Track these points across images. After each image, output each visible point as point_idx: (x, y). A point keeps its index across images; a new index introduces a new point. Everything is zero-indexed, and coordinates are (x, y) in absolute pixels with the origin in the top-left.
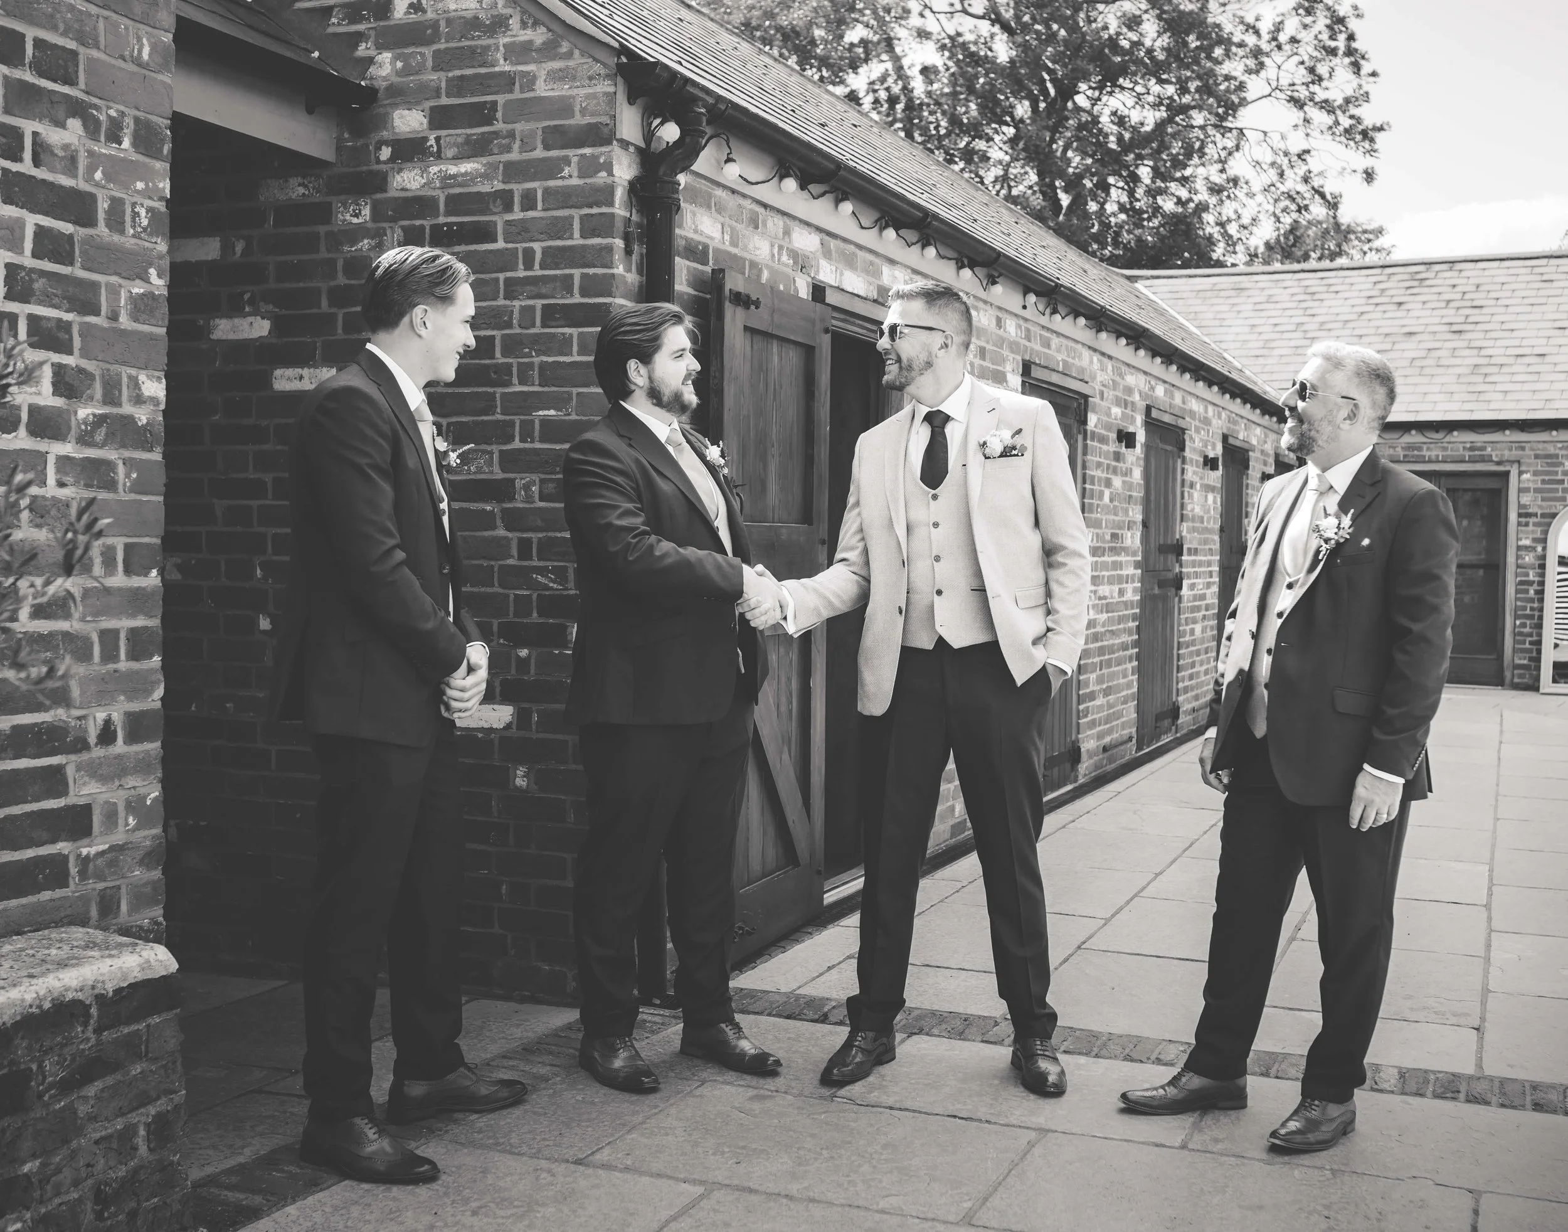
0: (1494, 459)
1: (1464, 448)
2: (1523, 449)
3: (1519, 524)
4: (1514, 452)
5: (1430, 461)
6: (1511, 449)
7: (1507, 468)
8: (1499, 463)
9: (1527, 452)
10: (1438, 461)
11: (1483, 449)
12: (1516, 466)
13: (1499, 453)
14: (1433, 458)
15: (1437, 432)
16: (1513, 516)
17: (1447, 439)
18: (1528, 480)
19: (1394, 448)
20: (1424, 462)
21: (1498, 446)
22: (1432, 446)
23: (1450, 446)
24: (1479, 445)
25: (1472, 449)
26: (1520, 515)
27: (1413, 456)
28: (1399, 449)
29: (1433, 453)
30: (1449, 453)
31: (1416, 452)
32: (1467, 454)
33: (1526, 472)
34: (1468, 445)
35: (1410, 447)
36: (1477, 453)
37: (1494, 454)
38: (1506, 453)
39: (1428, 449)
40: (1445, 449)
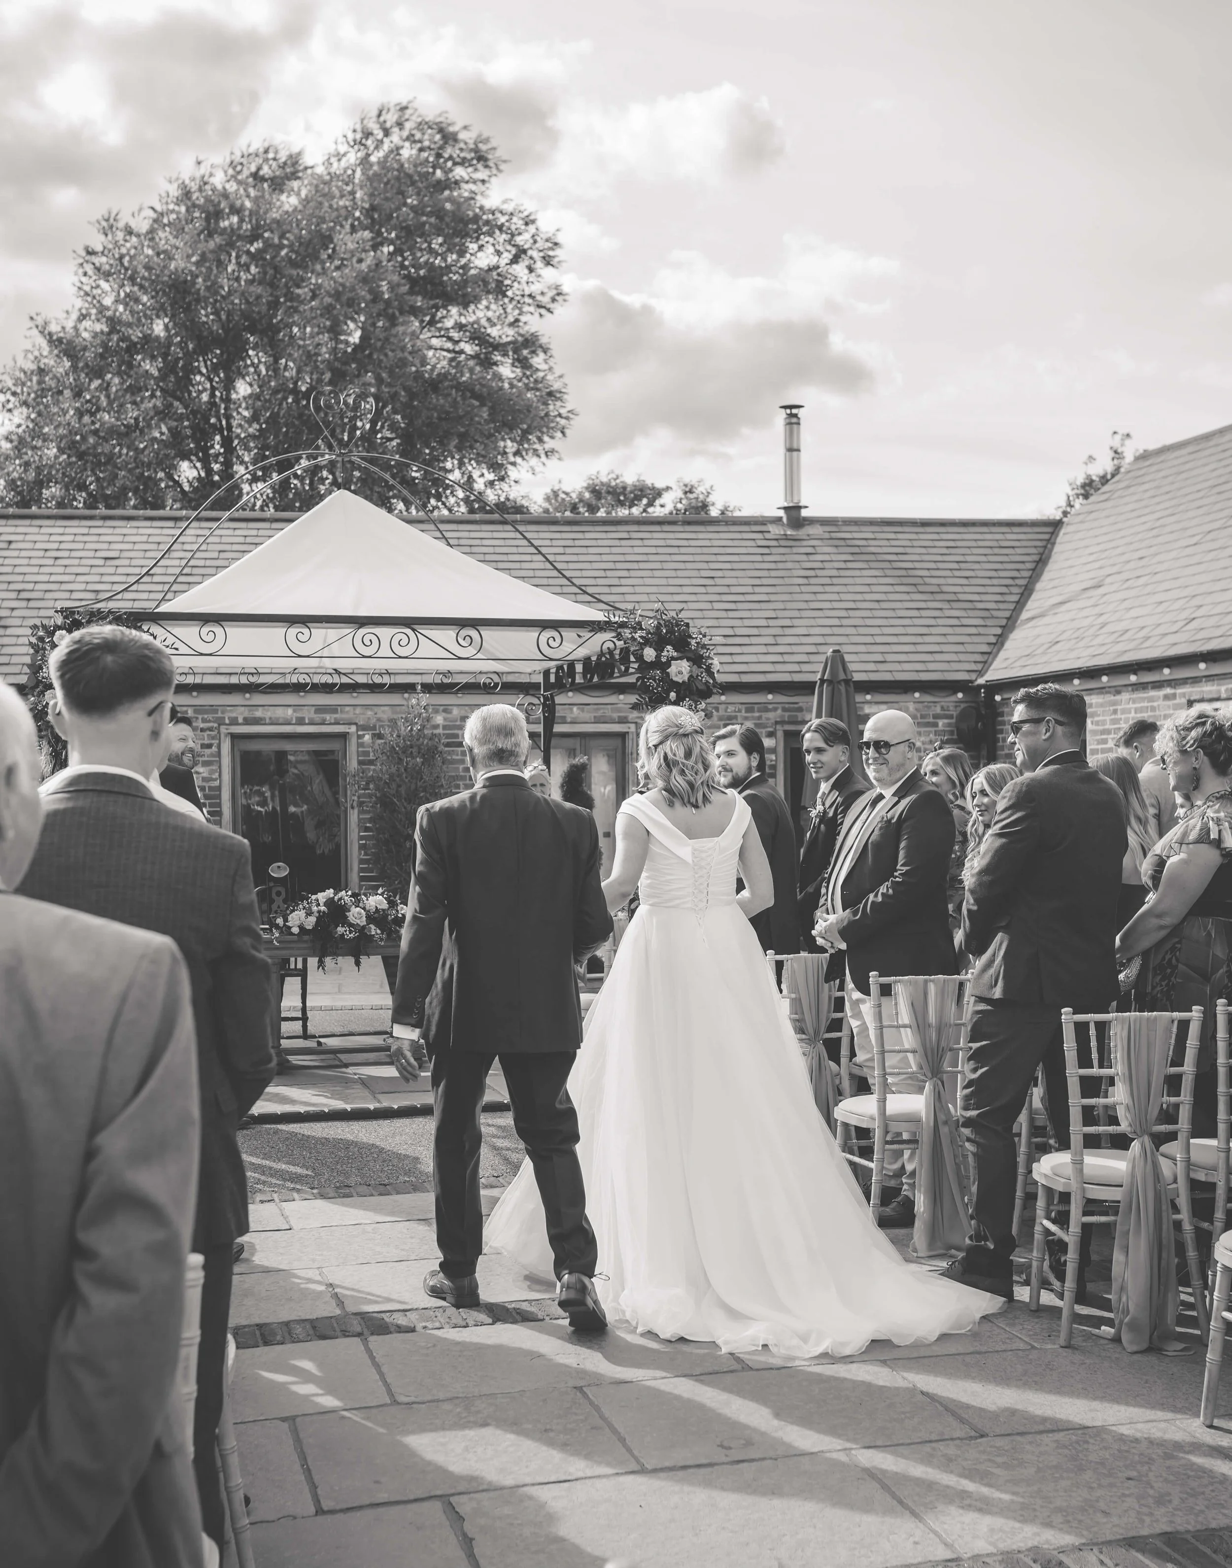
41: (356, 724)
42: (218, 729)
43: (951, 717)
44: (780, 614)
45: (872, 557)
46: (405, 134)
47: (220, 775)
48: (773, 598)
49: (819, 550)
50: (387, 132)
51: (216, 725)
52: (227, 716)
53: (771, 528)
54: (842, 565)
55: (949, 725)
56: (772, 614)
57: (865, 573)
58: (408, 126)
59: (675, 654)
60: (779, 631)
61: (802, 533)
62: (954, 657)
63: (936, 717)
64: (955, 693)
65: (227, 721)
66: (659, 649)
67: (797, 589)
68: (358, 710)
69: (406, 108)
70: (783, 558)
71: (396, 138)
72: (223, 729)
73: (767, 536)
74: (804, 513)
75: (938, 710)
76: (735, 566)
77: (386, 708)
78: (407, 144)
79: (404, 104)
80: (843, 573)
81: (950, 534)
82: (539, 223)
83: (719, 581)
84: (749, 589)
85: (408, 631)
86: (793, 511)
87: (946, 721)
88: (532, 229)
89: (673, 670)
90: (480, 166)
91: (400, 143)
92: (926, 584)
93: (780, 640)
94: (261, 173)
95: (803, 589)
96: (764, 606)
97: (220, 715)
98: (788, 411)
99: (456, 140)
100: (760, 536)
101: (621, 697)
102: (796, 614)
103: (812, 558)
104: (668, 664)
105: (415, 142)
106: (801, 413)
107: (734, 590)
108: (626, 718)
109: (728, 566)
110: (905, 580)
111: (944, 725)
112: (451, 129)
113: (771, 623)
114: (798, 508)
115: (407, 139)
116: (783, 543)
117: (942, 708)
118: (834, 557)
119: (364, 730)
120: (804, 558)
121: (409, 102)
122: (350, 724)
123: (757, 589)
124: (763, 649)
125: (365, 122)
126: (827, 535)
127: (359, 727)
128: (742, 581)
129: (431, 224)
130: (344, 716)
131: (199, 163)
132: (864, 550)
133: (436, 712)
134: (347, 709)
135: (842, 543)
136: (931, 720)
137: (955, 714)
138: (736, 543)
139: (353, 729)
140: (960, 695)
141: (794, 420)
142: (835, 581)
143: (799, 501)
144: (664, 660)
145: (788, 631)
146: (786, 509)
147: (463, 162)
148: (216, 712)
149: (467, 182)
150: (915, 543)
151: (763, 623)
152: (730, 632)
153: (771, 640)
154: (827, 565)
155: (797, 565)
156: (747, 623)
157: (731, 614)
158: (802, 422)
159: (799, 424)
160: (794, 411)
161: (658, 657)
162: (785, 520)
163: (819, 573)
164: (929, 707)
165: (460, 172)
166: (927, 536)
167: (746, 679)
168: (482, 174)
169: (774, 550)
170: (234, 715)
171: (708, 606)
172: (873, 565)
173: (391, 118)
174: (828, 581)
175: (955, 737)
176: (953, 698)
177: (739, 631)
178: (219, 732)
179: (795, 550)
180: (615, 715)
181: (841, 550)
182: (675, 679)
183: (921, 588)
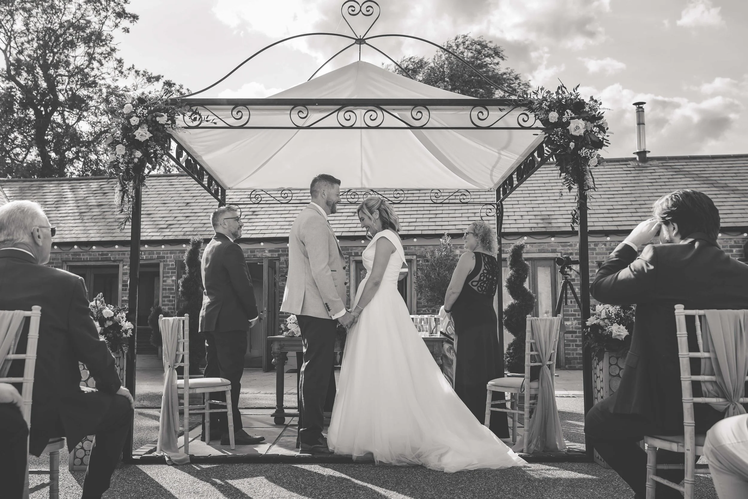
0: (112, 259)
1: (99, 254)
2: (124, 254)
3: (123, 290)
4: (121, 256)
5: (84, 261)
6: (119, 255)
7: (118, 264)
8: (114, 261)
9: (126, 256)
10: (87, 261)
11: (107, 255)
12: (121, 263)
13: (114, 256)
14: (85, 259)
15: (87, 247)
16: (120, 287)
17: (91, 250)
18: (126, 269)
19: (68, 255)
20: (82, 261)
21: (114, 253)
22: (85, 253)
23: (93, 253)
24: (105, 253)
25: (102, 255)
26: (123, 286)
27: (76, 258)
28: (70, 255)
29: (85, 257)
30: (92, 257)
31: (77, 257)
32: (100, 257)
33: (125, 265)
34: (100, 253)
35: (75, 254)
36: (104, 256)
37: (112, 257)
38: (117, 256)
39: (83, 255)
40: (90, 255)
41: (416, 255)
42: (349, 258)
43: (740, 247)
44: (638, 199)
45: (687, 173)
46: (465, 46)
47: (350, 281)
48: (633, 192)
49: (657, 171)
50: (458, 46)
51: (348, 256)
52: (353, 252)
53: (630, 162)
54: (671, 177)
55: (739, 251)
56: (634, 199)
57: (683, 179)
58: (467, 43)
59: (573, 115)
60: (638, 206)
61: (646, 165)
62: (740, 216)
63: (732, 247)
64: (743, 233)
65: (353, 254)
66: (561, 114)
67: (647, 188)
68: (417, 248)
69: (466, 36)
70: (638, 175)
71: (461, 48)
72: (351, 258)
73: (629, 166)
74: (648, 155)
75: (732, 243)
76: (612, 179)
77: (431, 247)
78: (466, 50)
79: (466, 35)
80: (671, 180)
81: (729, 162)
82: (521, 78)
83: (604, 186)
84: (621, 189)
85: (379, 113)
86: (642, 154)
87: (738, 249)
88: (518, 81)
89: (572, 127)
90: (496, 57)
91: (463, 50)
92: (718, 183)
93: (638, 210)
94: (409, 67)
95: (650, 188)
96: (628, 196)
97: (350, 251)
98: (638, 106)
99: (487, 47)
100: (625, 166)
101: (553, 239)
102: (647, 198)
103: (653, 174)
104: (568, 123)
105: (469, 49)
106: (644, 106)
107: (612, 189)
108: (556, 250)
109: (609, 179)
110: (706, 182)
111: (737, 251)
112: (484, 43)
113: (633, 203)
114: (645, 152)
115: (466, 48)
116: (637, 169)
117: (735, 242)
118: (666, 174)
119: (419, 258)
120: (649, 174)
121: (468, 34)
122: (413, 255)
123: (624, 189)
124: (630, 215)
125: (449, 43)
126: (661, 164)
127: (418, 256)
128: (616, 186)
129: (475, 79)
130: (410, 251)
131: (383, 64)
132: (681, 170)
133: (456, 248)
134: (412, 247)
135: (670, 167)
136: (729, 249)
137: (743, 245)
138: (612, 170)
139: (415, 257)
140: (745, 235)
141: (640, 110)
142: (667, 184)
143: (645, 149)
144: (564, 120)
145: (642, 206)
146: (638, 153)
147: (489, 56)
148: (348, 250)
149: (490, 64)
150: (710, 166)
151: (630, 203)
152: (611, 207)
153: (634, 211)
154: (662, 177)
155: (646, 178)
156: (620, 203)
157: (611, 200)
158: (645, 110)
159: (643, 111)
160: (640, 106)
161: (560, 119)
162: (638, 159)
163: (658, 180)
164: (727, 242)
165: (488, 60)
166: (715, 164)
167: (620, 228)
168: (497, 59)
169: (633, 172)
170: (357, 251)
171: (599, 196)
172: (687, 176)
173: (460, 40)
174: (663, 184)
175: (743, 258)
176: (741, 236)
177: (615, 207)
178: (349, 260)
179: (644, 171)
180: (550, 249)
181: (669, 170)
182: (574, 133)
183: (715, 185)
